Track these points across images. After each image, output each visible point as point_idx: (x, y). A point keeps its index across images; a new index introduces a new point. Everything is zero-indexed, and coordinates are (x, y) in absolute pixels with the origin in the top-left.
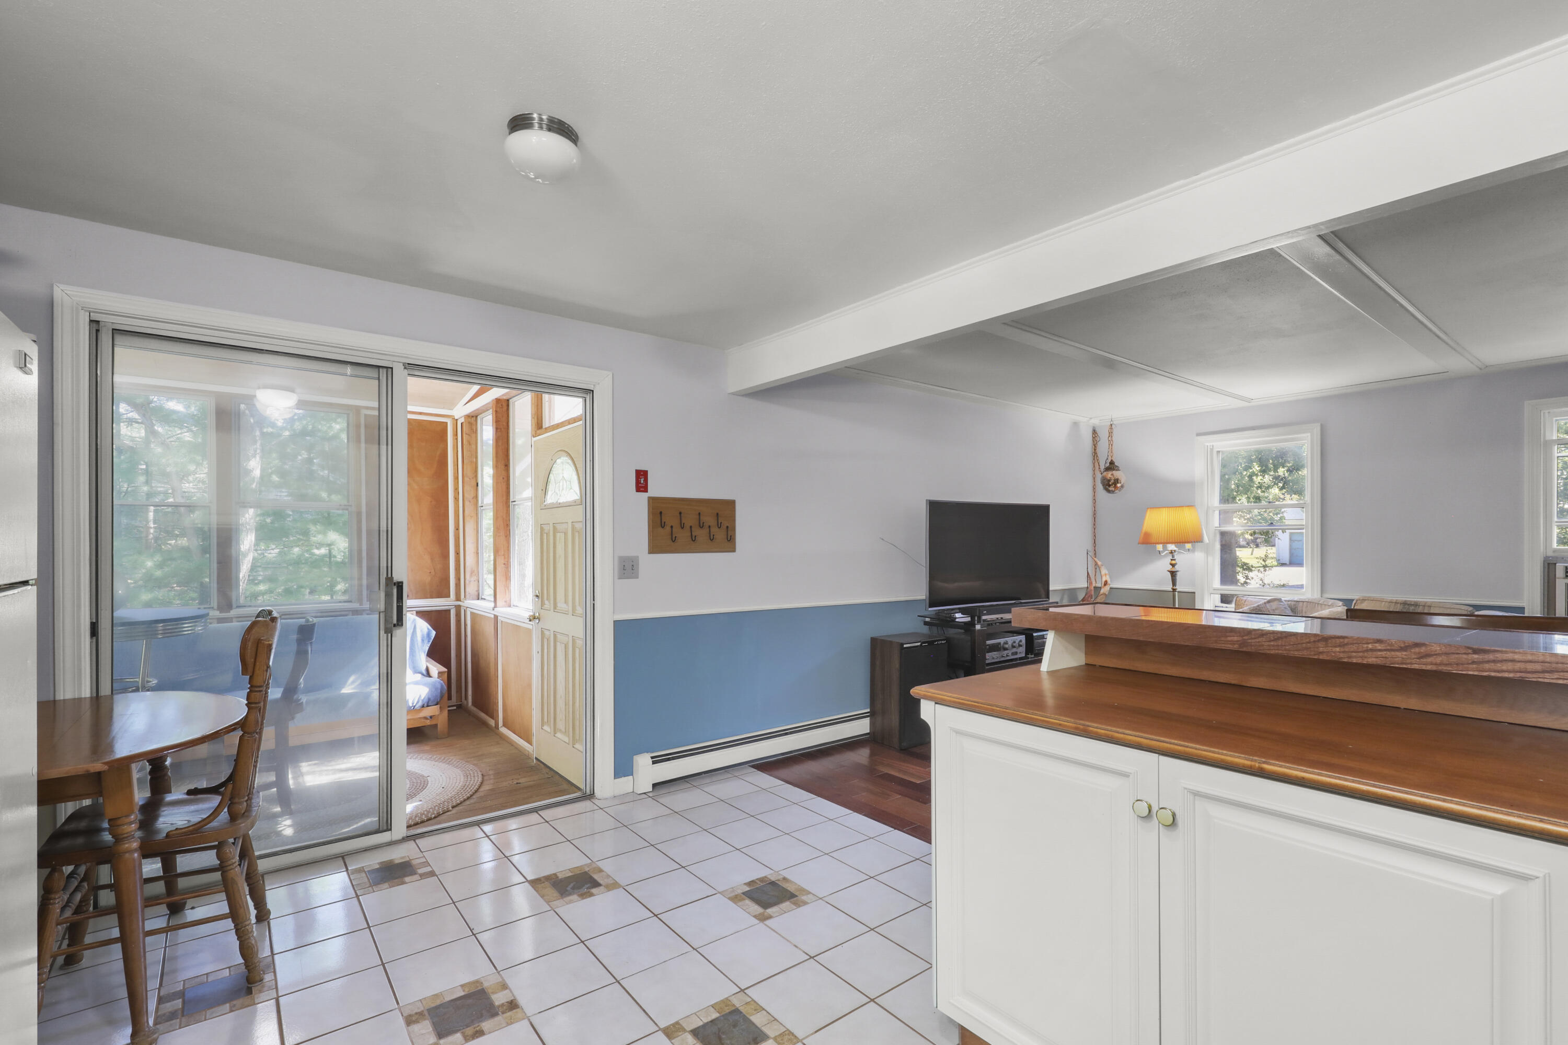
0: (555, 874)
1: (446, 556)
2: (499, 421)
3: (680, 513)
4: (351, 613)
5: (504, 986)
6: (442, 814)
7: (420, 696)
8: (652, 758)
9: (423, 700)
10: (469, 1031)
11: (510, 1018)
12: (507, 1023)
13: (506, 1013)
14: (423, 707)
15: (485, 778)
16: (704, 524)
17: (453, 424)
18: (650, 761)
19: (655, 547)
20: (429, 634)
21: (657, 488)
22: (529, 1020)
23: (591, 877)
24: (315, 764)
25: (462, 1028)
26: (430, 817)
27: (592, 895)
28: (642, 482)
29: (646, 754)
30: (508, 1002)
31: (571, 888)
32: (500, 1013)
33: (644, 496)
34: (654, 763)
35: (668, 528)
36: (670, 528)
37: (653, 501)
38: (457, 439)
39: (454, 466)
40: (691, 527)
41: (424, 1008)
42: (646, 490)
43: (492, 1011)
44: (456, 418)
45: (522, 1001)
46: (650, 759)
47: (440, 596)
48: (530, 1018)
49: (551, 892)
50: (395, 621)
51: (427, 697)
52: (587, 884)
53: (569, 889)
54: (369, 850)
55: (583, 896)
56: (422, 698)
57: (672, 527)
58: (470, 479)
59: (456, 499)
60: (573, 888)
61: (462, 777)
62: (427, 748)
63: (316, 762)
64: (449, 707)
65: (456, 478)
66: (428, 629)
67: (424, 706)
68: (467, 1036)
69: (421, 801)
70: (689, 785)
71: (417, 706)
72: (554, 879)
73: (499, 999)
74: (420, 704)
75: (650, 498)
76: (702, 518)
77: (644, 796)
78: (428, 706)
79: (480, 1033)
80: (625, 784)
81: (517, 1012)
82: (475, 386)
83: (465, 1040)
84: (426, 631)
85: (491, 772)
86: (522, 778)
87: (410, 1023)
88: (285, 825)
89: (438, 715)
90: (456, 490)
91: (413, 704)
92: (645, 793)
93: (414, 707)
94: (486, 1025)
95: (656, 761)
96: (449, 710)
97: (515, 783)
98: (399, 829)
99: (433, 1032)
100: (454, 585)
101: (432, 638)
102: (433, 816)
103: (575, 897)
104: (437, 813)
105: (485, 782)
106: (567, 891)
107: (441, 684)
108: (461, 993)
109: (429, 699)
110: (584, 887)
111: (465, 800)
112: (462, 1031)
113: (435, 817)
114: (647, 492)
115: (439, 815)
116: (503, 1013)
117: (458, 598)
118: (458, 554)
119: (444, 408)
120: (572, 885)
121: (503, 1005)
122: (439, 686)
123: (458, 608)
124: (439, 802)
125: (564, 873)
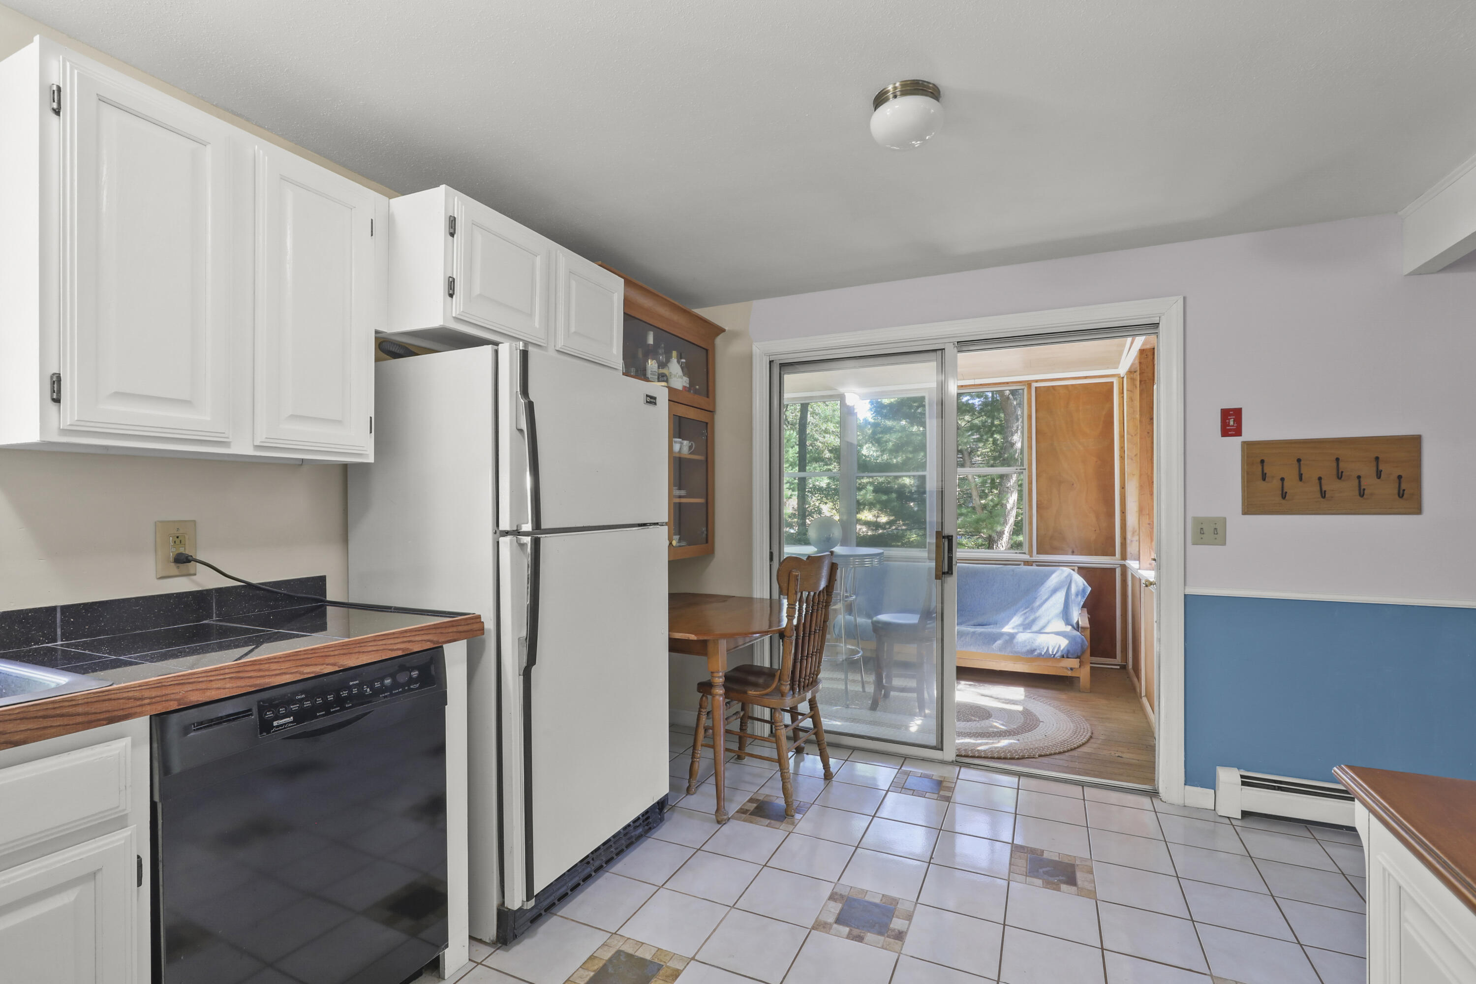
0: (1043, 851)
1: (1112, 515)
2: (1143, 373)
3: (1299, 460)
4: (1023, 563)
5: (909, 917)
6: (1027, 758)
7: (1060, 646)
8: (1242, 777)
9: (1062, 651)
10: (856, 932)
11: (887, 943)
12: (883, 946)
13: (890, 938)
14: (1063, 657)
15: (1092, 740)
16: (1343, 474)
17: (1119, 383)
18: (1239, 780)
19: (1251, 507)
20: (1084, 590)
21: (1252, 431)
22: (899, 956)
23: (1074, 873)
24: (970, 685)
25: (854, 926)
26: (1014, 756)
27: (1059, 890)
28: (1232, 423)
29: (1236, 769)
30: (899, 931)
31: (1043, 872)
32: (886, 935)
33: (1234, 443)
34: (1243, 783)
35: (1276, 483)
36: (1280, 482)
37: (1249, 447)
38: (1123, 397)
39: (1120, 424)
40: (1320, 479)
41: (848, 894)
42: (1238, 432)
43: (882, 928)
44: (1122, 376)
45: (909, 938)
46: (1240, 777)
47: (1105, 553)
48: (901, 955)
49: (1022, 863)
50: (946, 570)
51: (1066, 649)
52: (1062, 876)
53: (1041, 871)
54: (925, 760)
55: (1048, 885)
56: (1062, 648)
57: (1282, 479)
58: (1132, 436)
59: (1121, 457)
60: (1046, 873)
61: (1071, 731)
62: (1063, 696)
63: (972, 683)
64: (1091, 663)
65: (1122, 437)
66: (1084, 585)
67: (1066, 655)
68: (851, 934)
69: (1018, 740)
70: (1308, 835)
71: (1057, 656)
72: (1037, 855)
73: (897, 924)
74: (1059, 654)
75: (1244, 443)
76: (1341, 465)
77: (1227, 821)
78: (1068, 658)
79: (860, 939)
80: (1200, 797)
81: (897, 943)
82: (1129, 338)
83: (848, 935)
84: (1081, 587)
85: (1102, 737)
86: (1128, 753)
87: (831, 899)
88: (916, 724)
89: (1077, 668)
90: (1122, 448)
91: (1053, 652)
92: (1228, 818)
93: (1054, 655)
94: (870, 936)
95: (1246, 782)
96: (1091, 667)
97: (1117, 755)
98: (949, 754)
99: (836, 915)
100: (1120, 544)
101: (1087, 594)
102: (1017, 757)
103: (1039, 882)
104: (1022, 756)
105: (1088, 745)
106: (1038, 871)
107: (1082, 639)
108: (877, 900)
109: (1068, 651)
110: (1058, 878)
111: (1055, 754)
112: (852, 928)
113: (1018, 759)
114: (1240, 435)
115: (1023, 758)
116: (888, 937)
117: (1124, 557)
118: (1123, 513)
119: (1108, 368)
120: (1045, 869)
121: (894, 930)
122: (1079, 640)
123: (1124, 568)
124: (1032, 747)
125: (1051, 854)
